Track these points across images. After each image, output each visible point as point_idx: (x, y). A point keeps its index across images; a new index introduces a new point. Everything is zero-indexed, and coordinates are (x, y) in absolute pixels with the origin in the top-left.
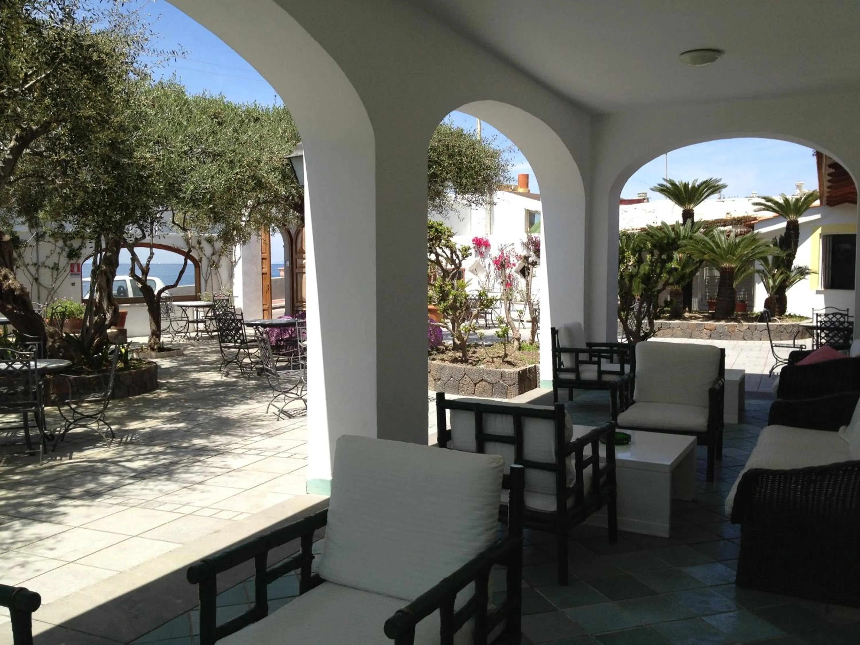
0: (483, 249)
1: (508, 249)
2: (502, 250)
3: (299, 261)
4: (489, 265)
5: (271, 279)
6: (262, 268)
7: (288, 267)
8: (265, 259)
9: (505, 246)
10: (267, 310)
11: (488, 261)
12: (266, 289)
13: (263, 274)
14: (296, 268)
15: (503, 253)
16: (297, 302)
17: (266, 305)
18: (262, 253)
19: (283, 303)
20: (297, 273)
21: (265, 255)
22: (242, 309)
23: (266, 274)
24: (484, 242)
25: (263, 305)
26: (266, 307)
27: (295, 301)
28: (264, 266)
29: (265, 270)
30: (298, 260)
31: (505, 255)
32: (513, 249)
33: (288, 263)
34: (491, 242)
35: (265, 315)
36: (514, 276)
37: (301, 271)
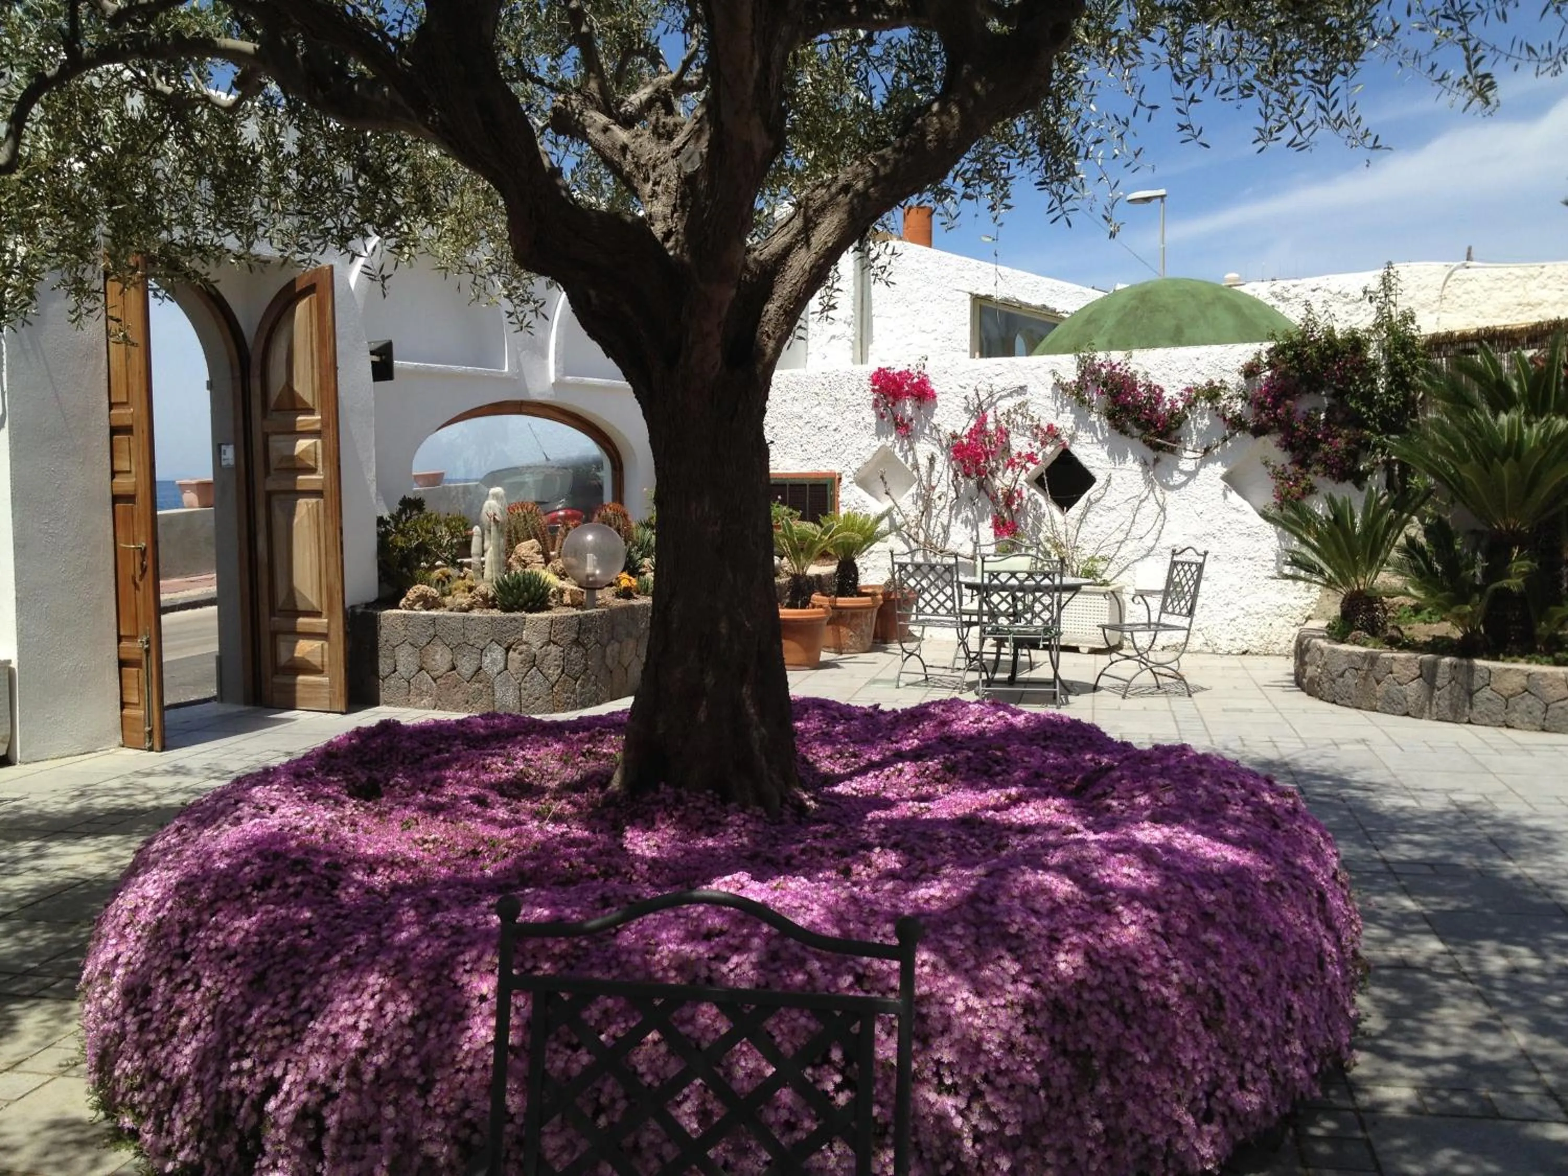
0: (908, 408)
1: (1006, 404)
2: (979, 413)
3: (277, 443)
4: (932, 460)
5: (154, 517)
6: (114, 474)
7: (228, 468)
8: (127, 430)
9: (991, 395)
10: (136, 664)
11: (924, 449)
12: (132, 567)
13: (116, 499)
14: (267, 473)
15: (982, 421)
16: (272, 613)
17: (133, 638)
18: (111, 406)
19: (211, 589)
20: (269, 495)
21: (124, 415)
22: (14, 665)
23: (130, 498)
24: (913, 386)
25: (120, 639)
26: (135, 648)
27: (264, 609)
28: (122, 465)
29: (125, 484)
30: (272, 438)
31: (991, 427)
32: (1023, 405)
33: (229, 454)
34: (936, 385)
35: (131, 683)
36: (1025, 494)
37: (285, 485)
